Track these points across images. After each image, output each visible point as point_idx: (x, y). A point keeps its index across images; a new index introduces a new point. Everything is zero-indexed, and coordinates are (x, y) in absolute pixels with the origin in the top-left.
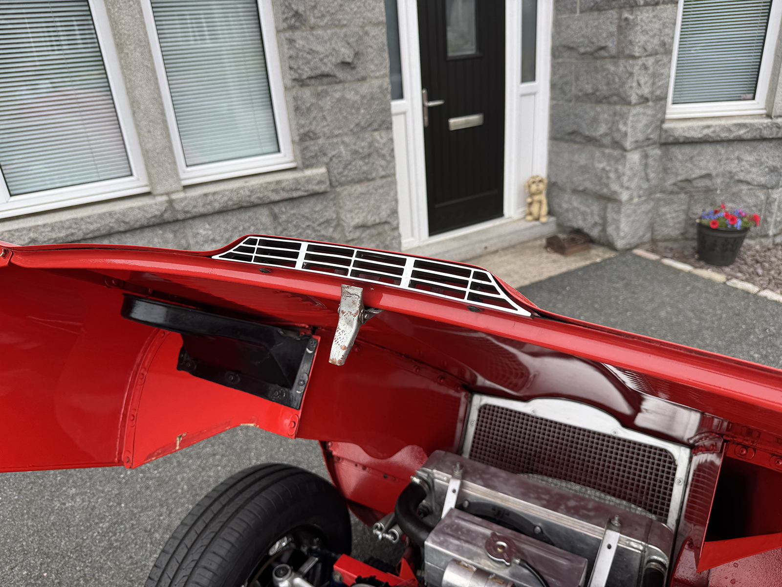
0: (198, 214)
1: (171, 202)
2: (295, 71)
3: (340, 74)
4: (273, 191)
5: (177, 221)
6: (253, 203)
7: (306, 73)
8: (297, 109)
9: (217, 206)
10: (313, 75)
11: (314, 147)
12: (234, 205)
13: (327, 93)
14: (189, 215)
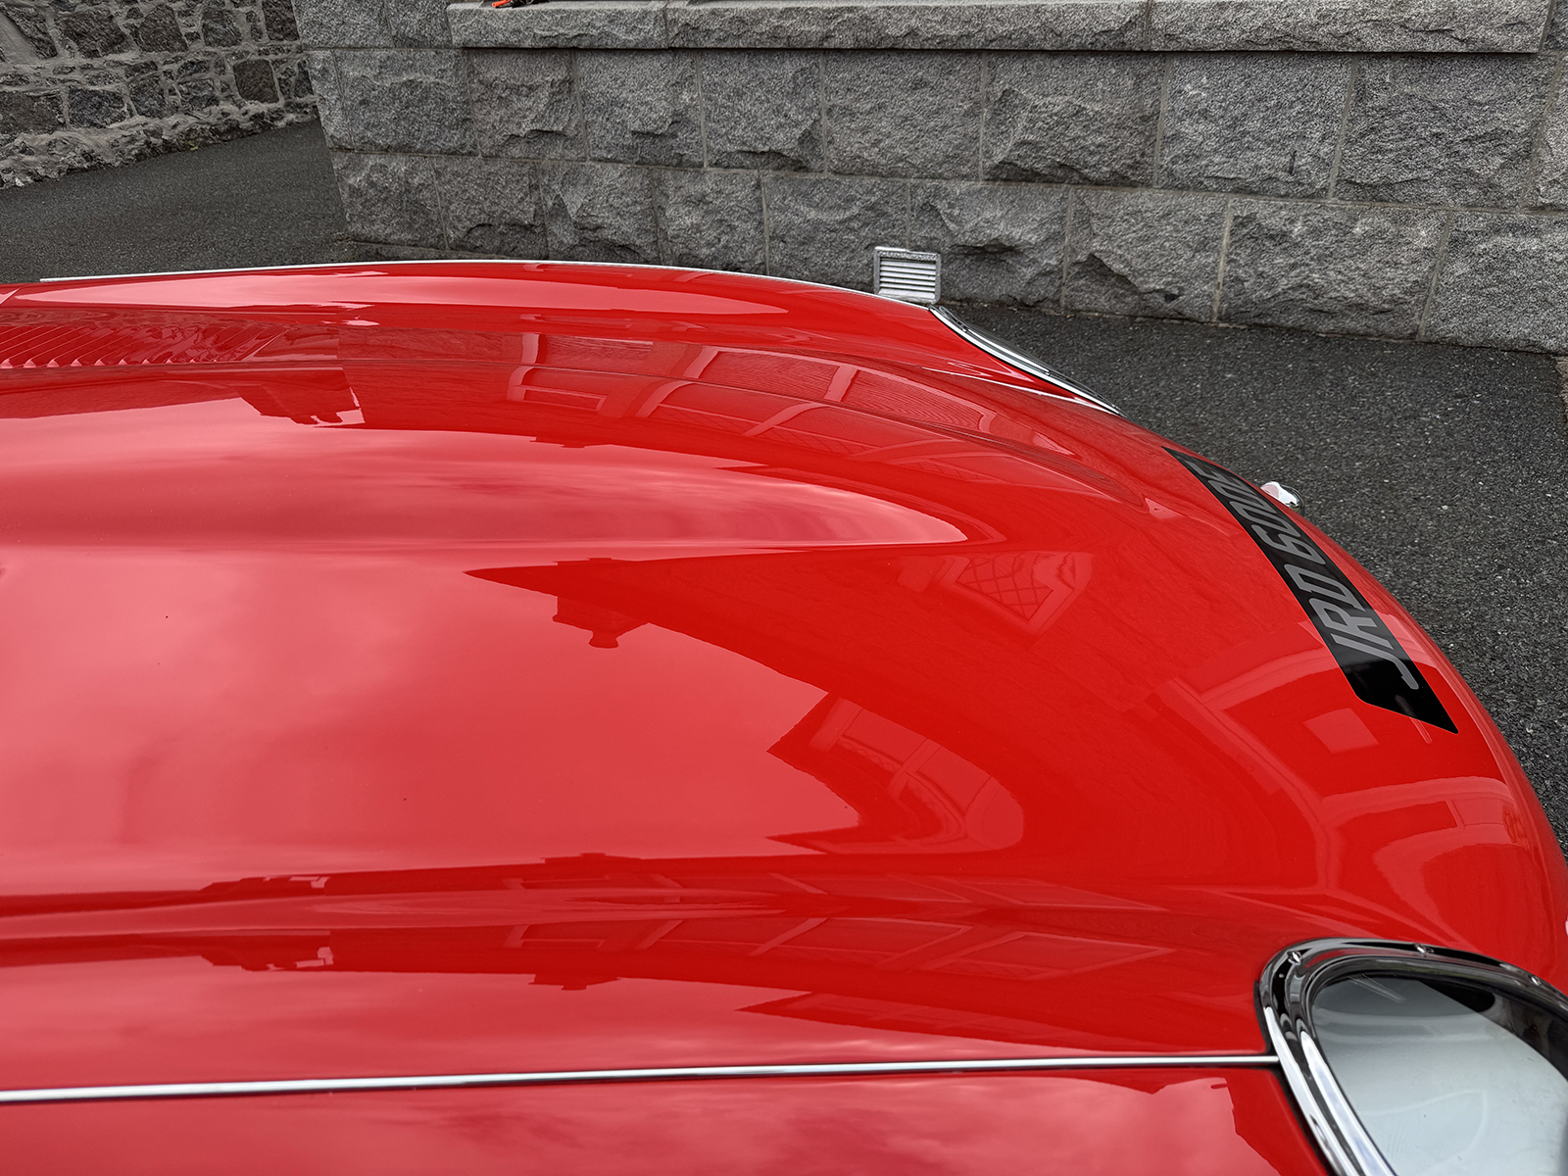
0: (1192, 48)
1: (1149, 7)
6: (1318, 43)
9: (1235, 37)
12: (1273, 41)
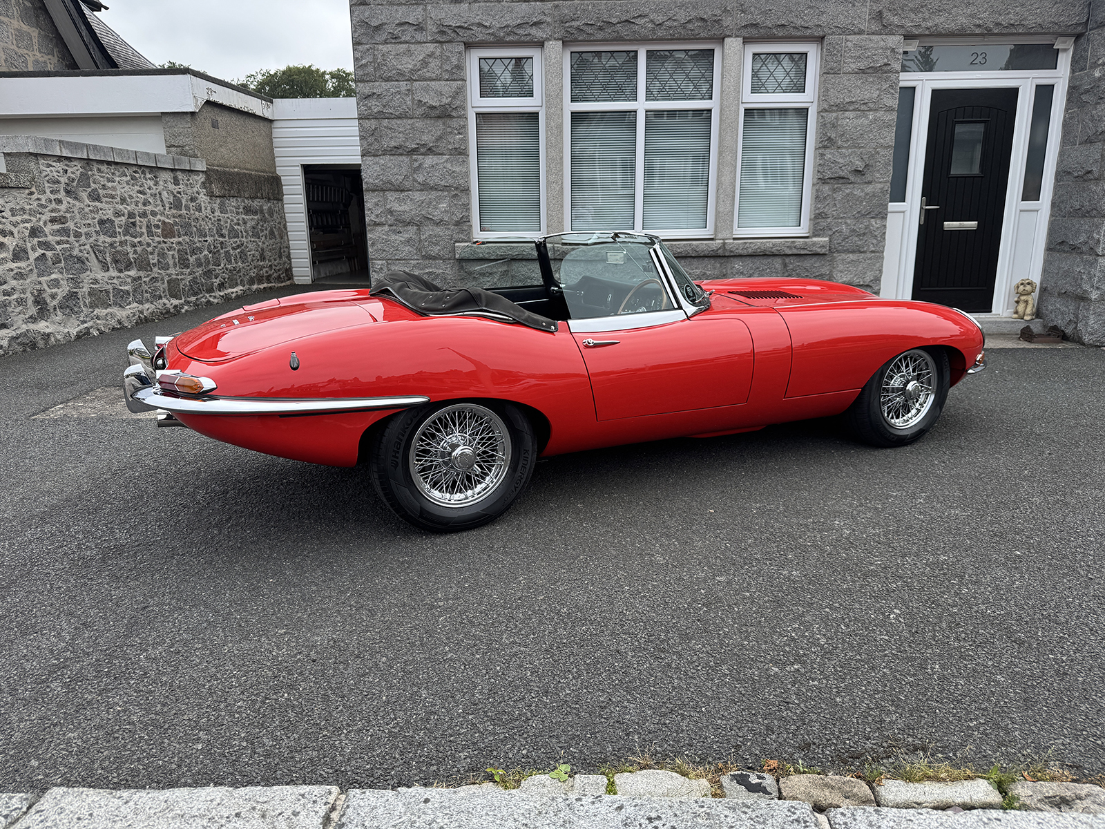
0: (737, 255)
1: (724, 244)
2: (821, 173)
3: (852, 179)
4: (788, 247)
5: (725, 256)
6: (773, 252)
7: (828, 175)
8: (817, 197)
9: (750, 250)
10: (833, 177)
11: (823, 223)
12: (760, 252)
13: (840, 189)
14: (732, 254)
